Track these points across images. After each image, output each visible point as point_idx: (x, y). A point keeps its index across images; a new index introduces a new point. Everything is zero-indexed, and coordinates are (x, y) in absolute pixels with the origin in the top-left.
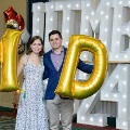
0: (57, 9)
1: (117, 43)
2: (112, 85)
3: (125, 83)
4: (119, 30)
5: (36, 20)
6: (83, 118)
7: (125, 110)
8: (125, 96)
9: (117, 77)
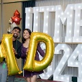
0: (40, 11)
5: (28, 18)
6: (57, 77)
9: (78, 52)
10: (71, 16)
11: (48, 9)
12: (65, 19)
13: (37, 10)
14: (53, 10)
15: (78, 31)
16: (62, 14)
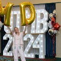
1: (38, 26)
2: (37, 42)
3: (42, 41)
4: (39, 22)
7: (42, 51)
8: (42, 46)
9: (39, 39)
15: (39, 26)
16: (29, 15)
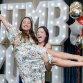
10: (44, 14)
11: (17, 7)
12: (36, 17)
13: (5, 7)
14: (23, 7)
15: (51, 31)
16: (34, 12)
